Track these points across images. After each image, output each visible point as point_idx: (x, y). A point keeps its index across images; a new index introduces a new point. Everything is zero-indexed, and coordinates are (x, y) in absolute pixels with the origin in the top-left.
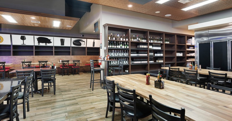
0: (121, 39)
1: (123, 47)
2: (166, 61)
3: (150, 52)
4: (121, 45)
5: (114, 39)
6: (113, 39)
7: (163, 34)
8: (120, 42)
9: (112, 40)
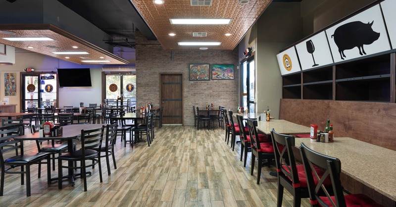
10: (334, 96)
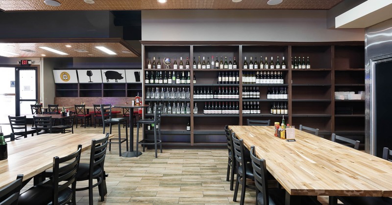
0: (175, 67)
1: (178, 81)
2: (294, 110)
3: (244, 91)
4: (174, 78)
5: (159, 67)
6: (156, 68)
7: (287, 47)
8: (172, 72)
9: (154, 69)
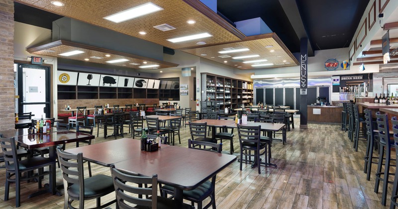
10: (99, 97)
